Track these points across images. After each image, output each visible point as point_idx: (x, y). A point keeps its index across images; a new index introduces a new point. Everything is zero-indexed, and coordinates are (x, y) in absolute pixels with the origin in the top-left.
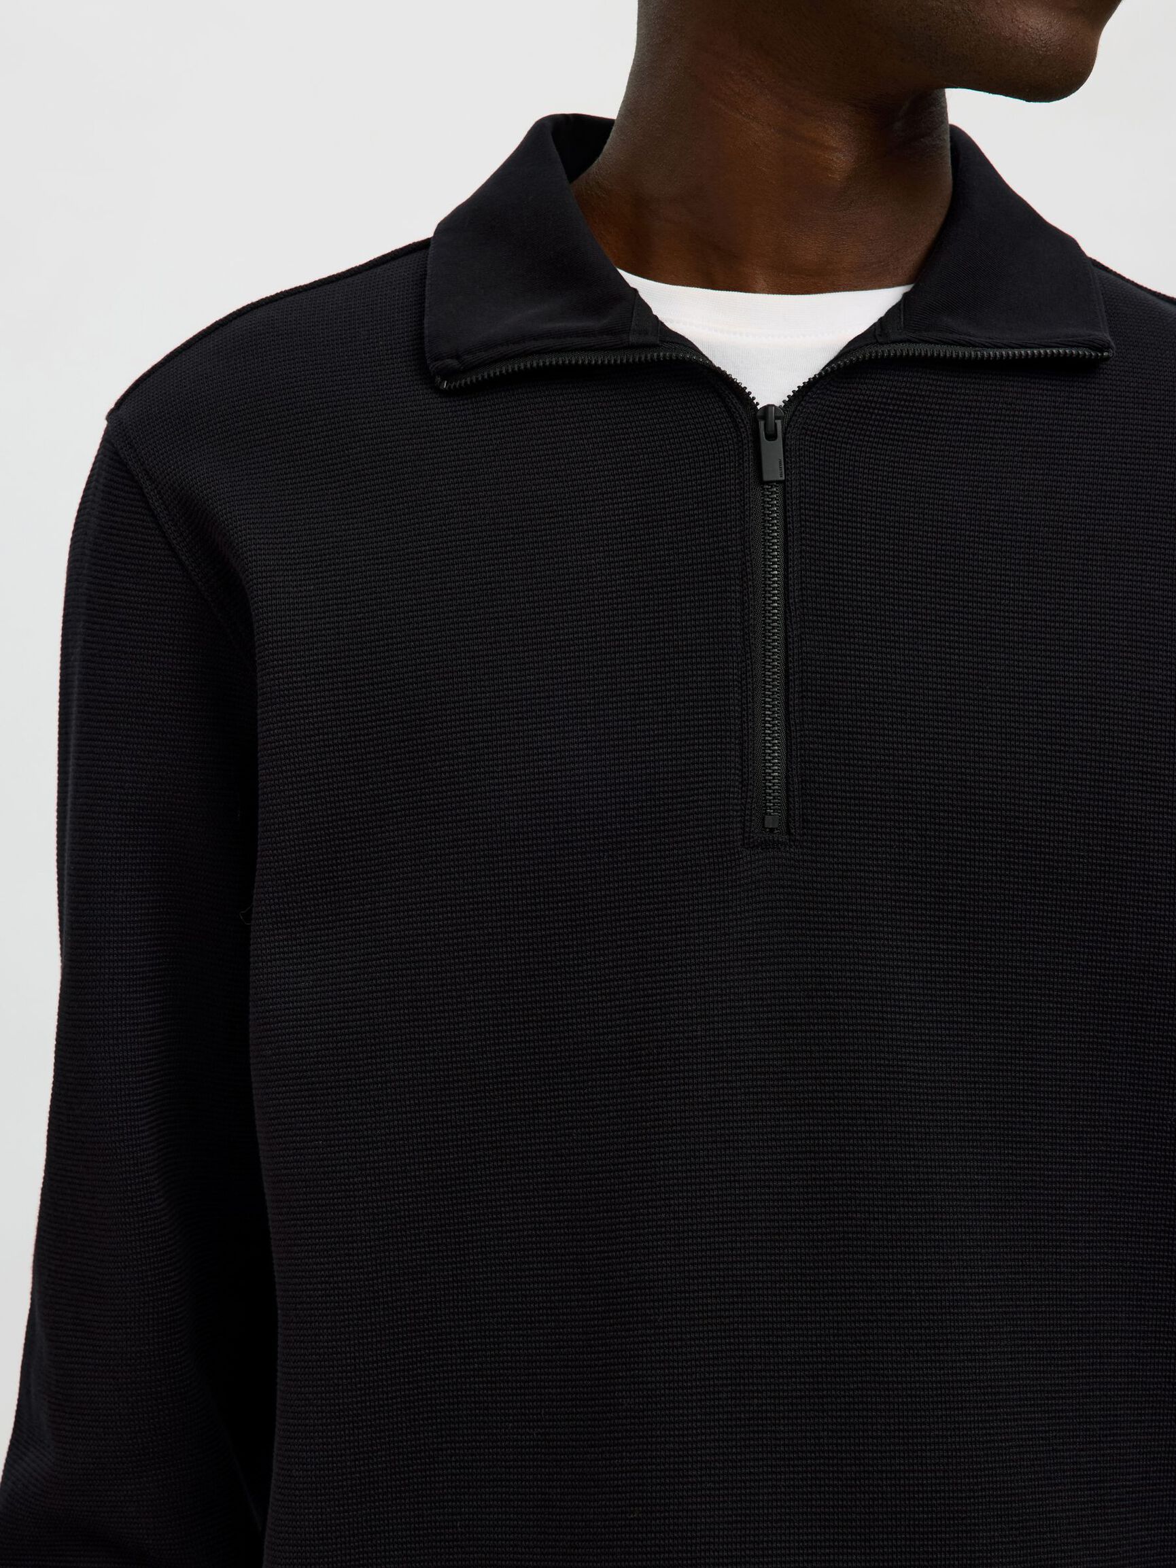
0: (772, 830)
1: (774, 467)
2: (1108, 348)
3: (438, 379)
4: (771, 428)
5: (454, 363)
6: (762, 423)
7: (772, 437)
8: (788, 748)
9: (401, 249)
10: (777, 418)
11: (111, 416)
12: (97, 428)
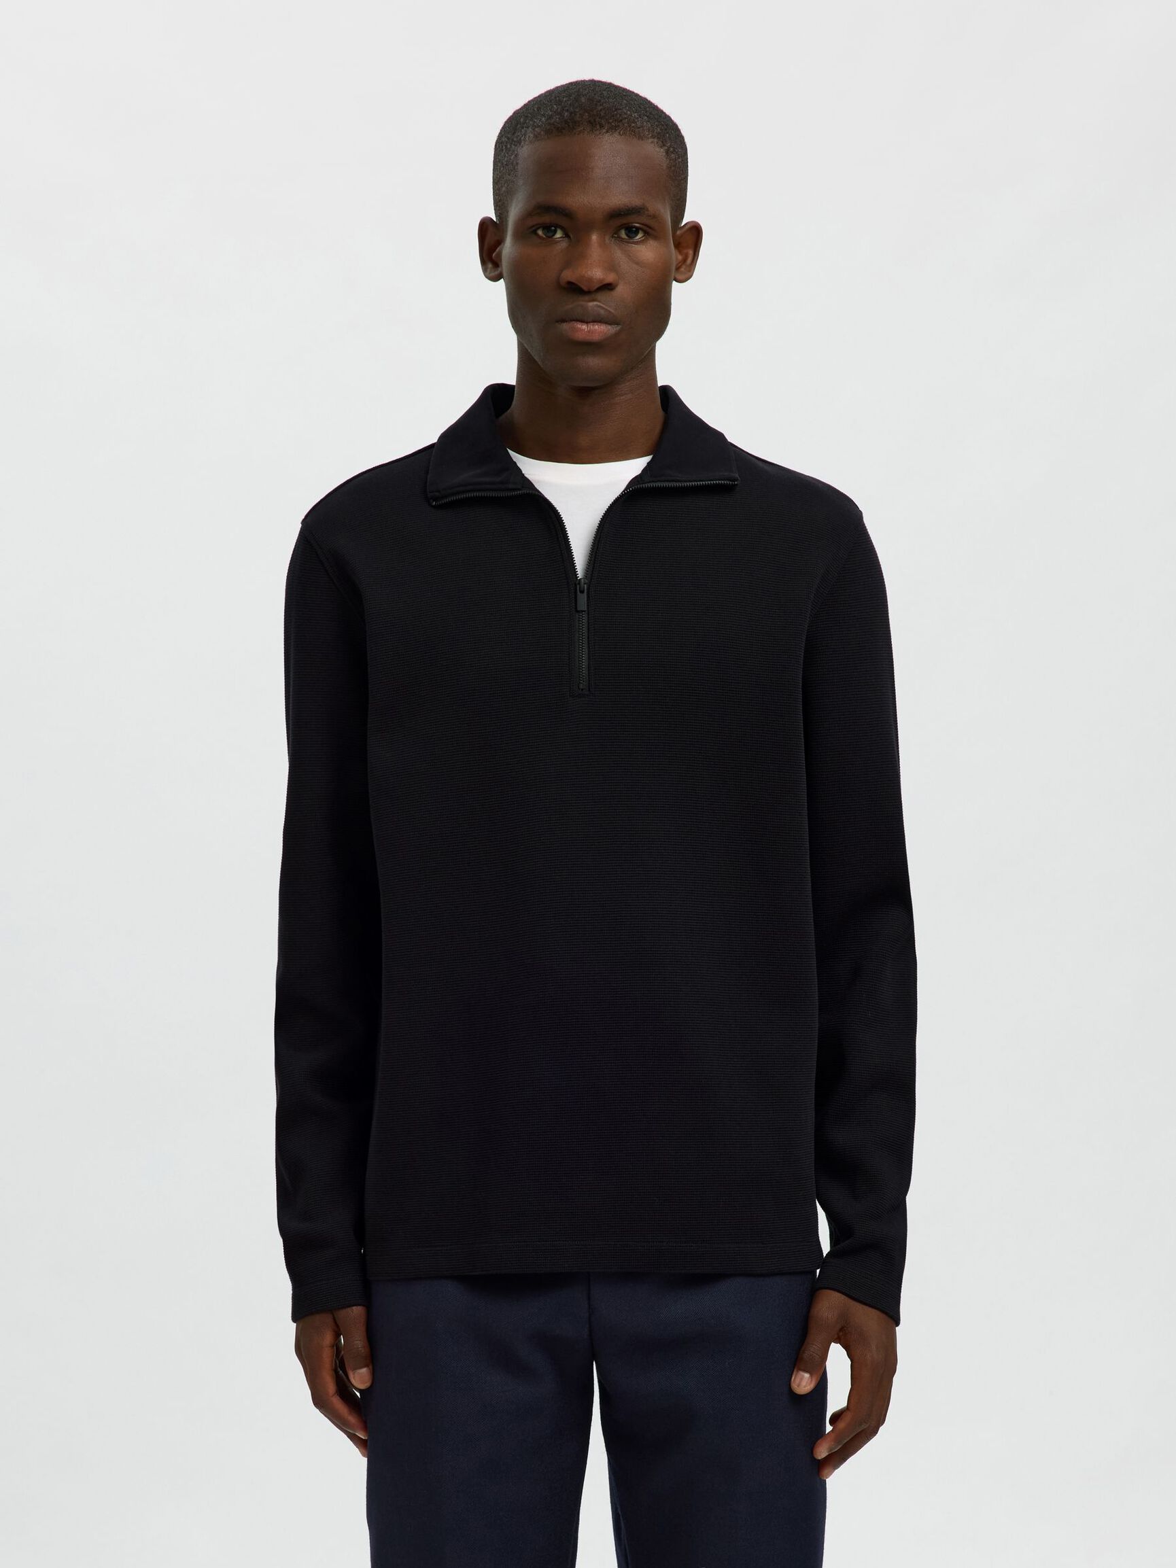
0: (582, 690)
1: (582, 600)
2: (737, 480)
3: (431, 501)
4: (582, 589)
5: (437, 494)
6: (578, 586)
7: (582, 592)
8: (589, 658)
9: (427, 446)
10: (585, 584)
11: (304, 522)
12: (298, 527)
